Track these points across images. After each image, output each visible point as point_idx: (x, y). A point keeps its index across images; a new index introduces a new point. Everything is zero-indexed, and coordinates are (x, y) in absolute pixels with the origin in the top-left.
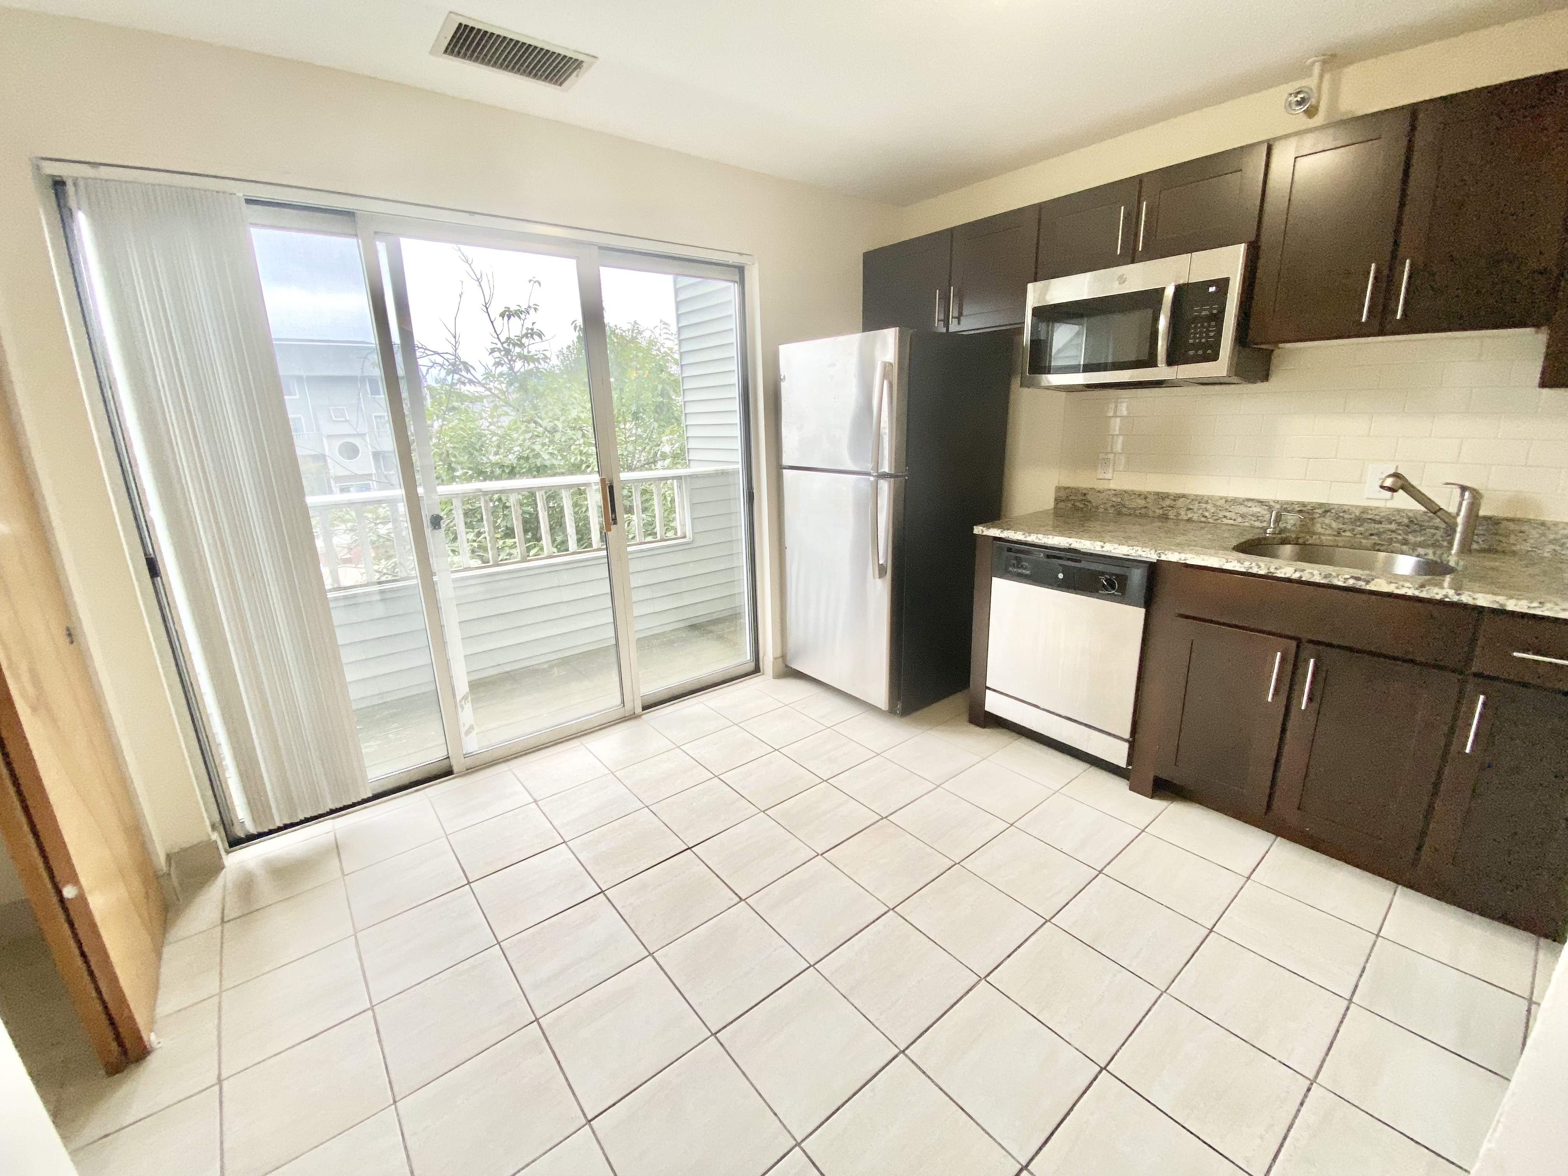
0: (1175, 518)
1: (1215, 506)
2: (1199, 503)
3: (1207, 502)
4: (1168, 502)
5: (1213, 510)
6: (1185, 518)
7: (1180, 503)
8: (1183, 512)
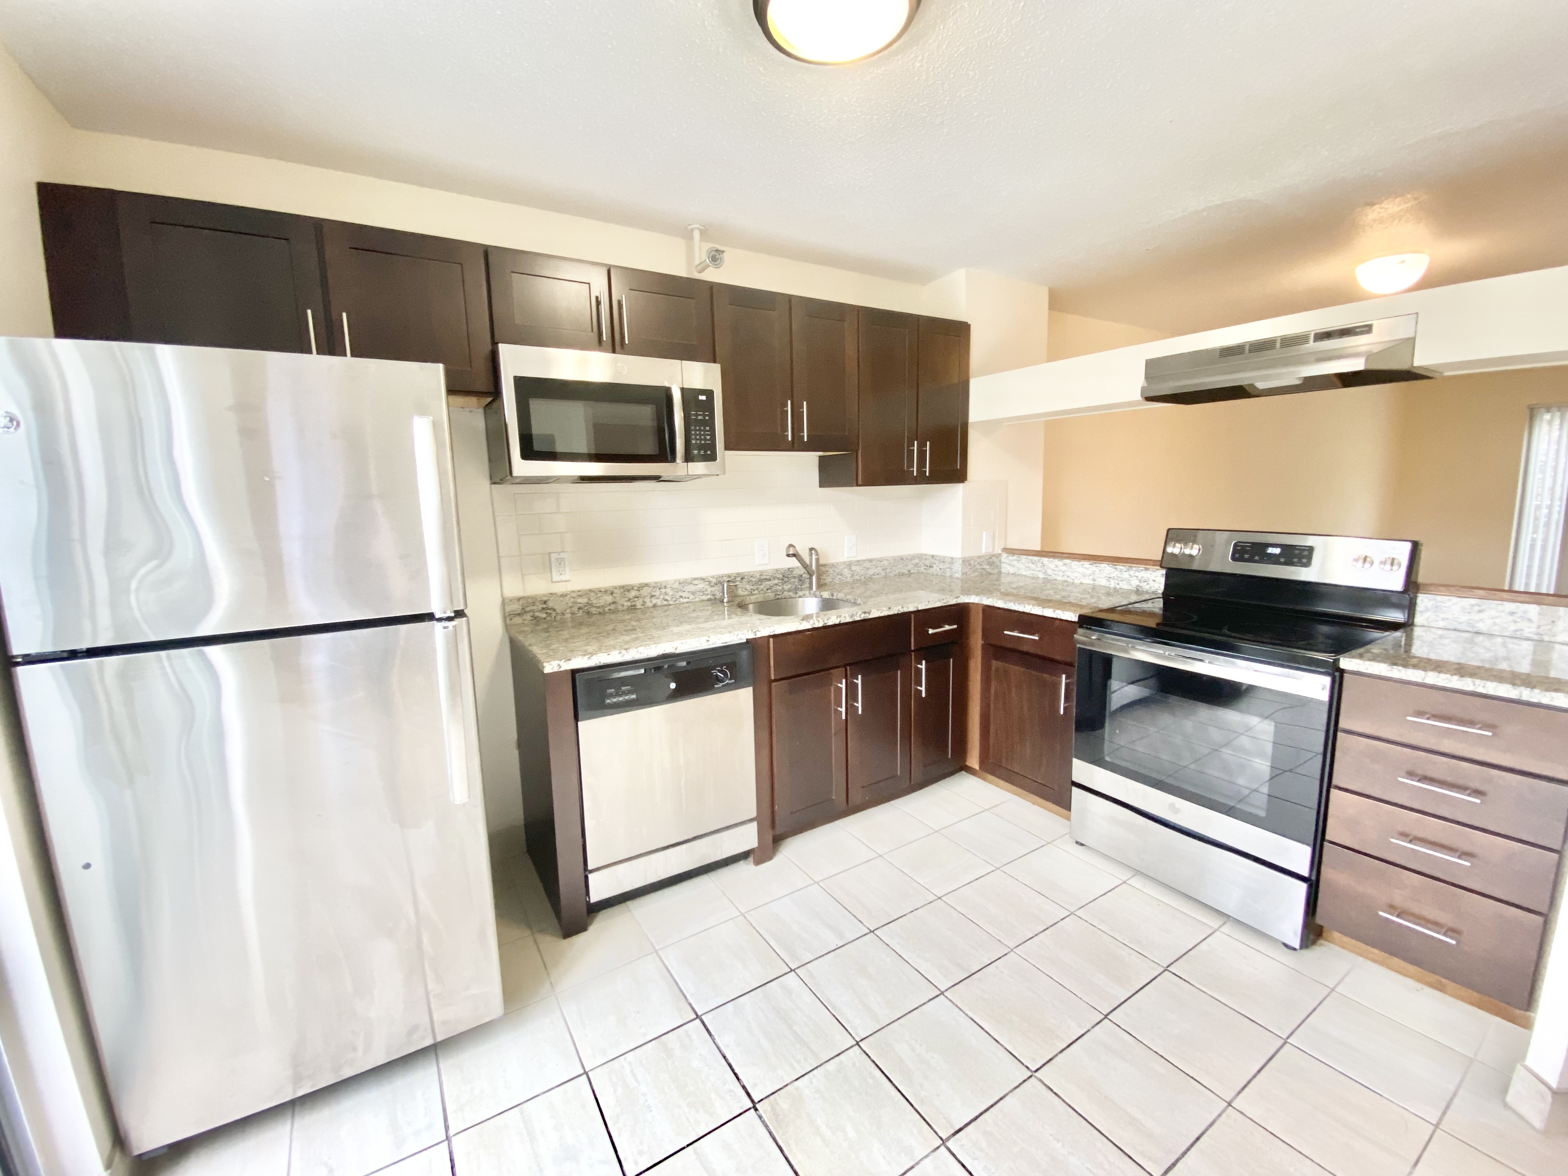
0: (642, 607)
1: (672, 589)
2: (660, 589)
3: (665, 587)
4: (633, 593)
5: (671, 593)
6: (650, 605)
7: (645, 591)
8: (647, 600)
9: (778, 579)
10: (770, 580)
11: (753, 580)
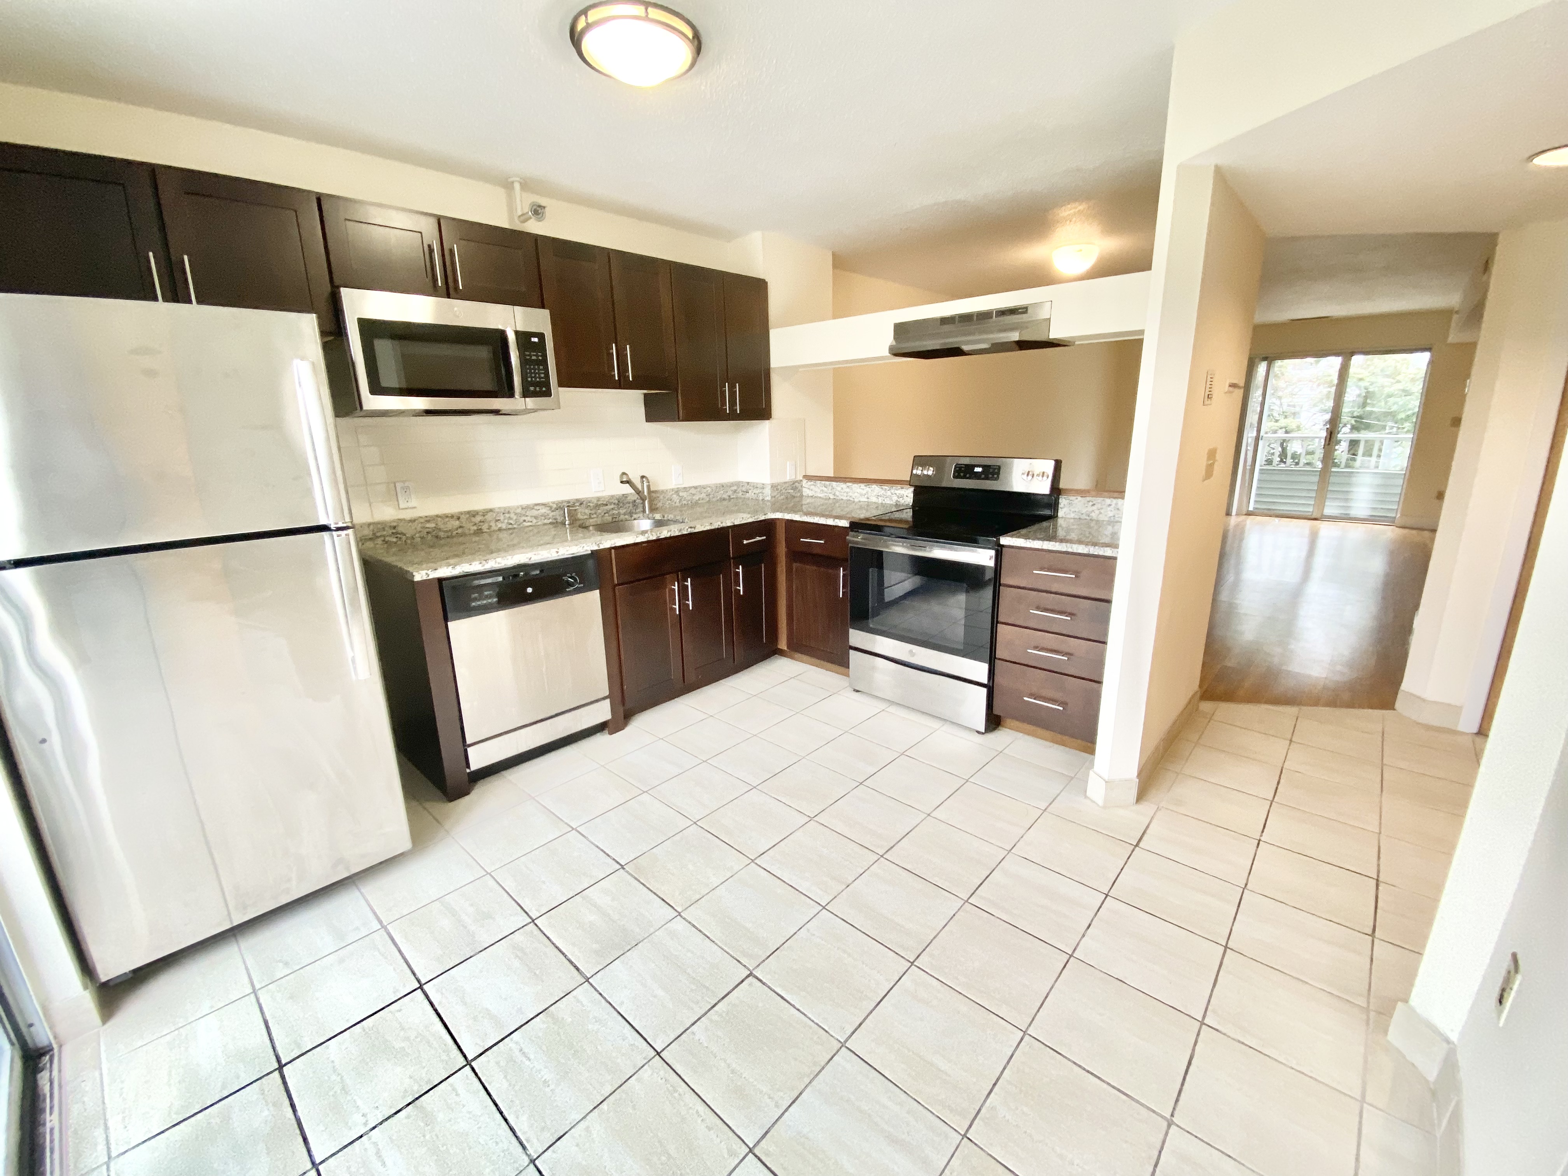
0: (488, 530)
1: (516, 514)
2: (503, 514)
3: (509, 512)
4: (478, 518)
5: (515, 518)
6: (497, 528)
7: (489, 517)
8: (493, 524)
9: (614, 504)
10: (607, 505)
11: (591, 505)
